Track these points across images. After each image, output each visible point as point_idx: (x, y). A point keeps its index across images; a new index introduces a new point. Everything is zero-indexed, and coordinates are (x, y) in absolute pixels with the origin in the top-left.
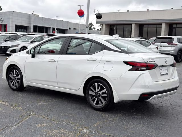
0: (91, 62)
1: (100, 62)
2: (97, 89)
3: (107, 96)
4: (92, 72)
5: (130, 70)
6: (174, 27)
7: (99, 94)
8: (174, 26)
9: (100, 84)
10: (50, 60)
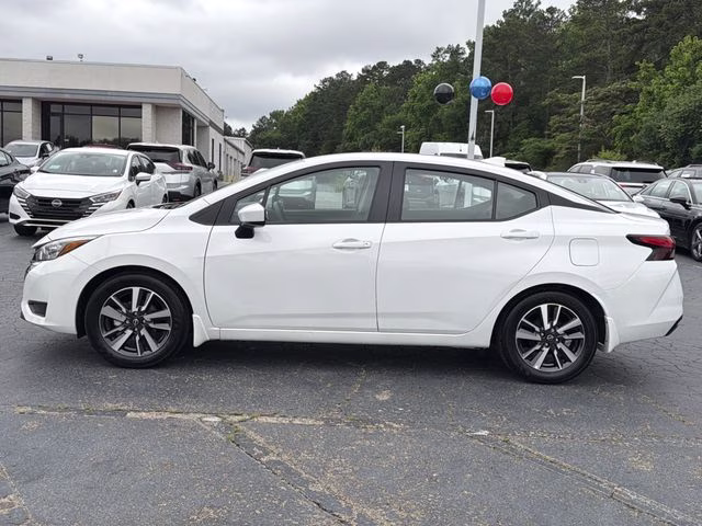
0: (518, 242)
1: (553, 240)
2: (549, 321)
3: (583, 336)
4: (535, 271)
5: (650, 258)
6: (52, 110)
7: (556, 334)
8: (54, 109)
9: (560, 306)
10: (338, 245)
